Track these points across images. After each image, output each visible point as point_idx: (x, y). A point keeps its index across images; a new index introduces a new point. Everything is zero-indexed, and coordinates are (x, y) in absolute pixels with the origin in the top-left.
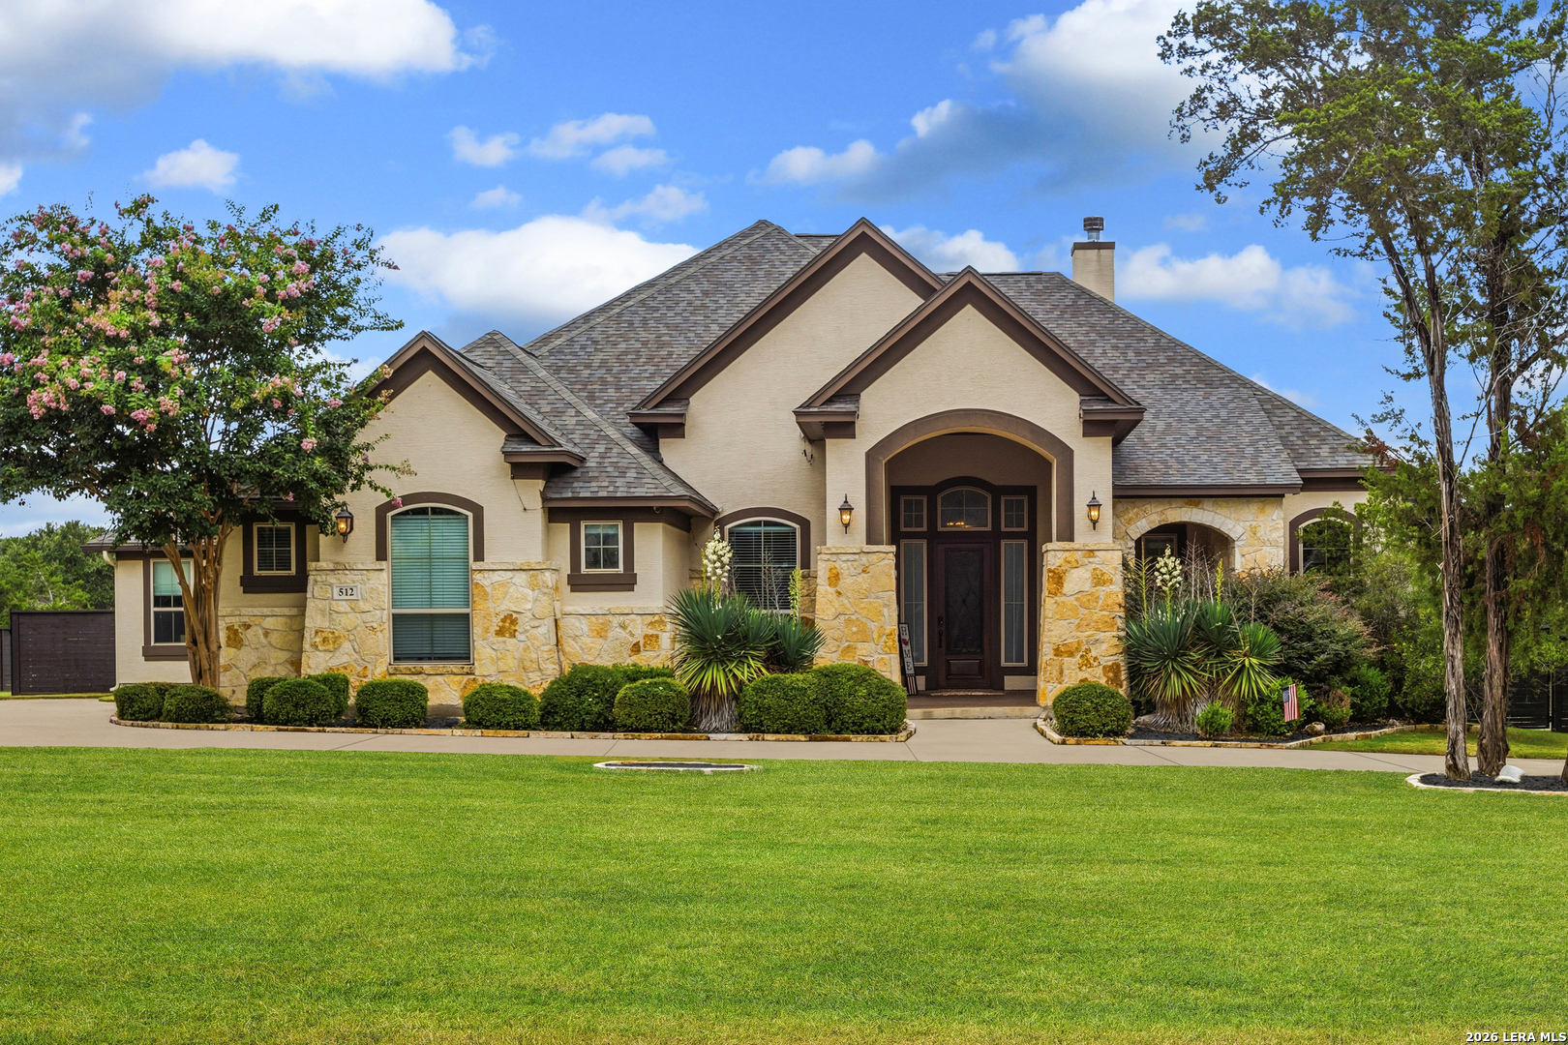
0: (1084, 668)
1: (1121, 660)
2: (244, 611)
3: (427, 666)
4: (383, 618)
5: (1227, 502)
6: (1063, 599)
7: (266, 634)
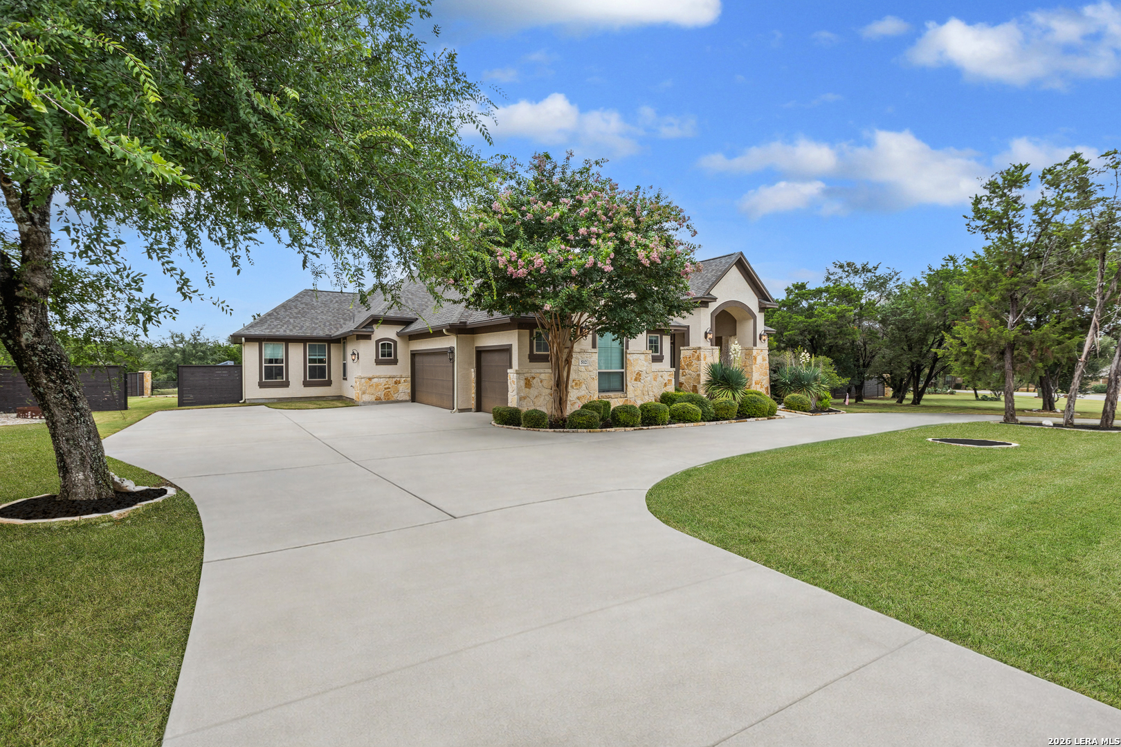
2: (533, 371)
3: (611, 394)
4: (595, 374)
7: (541, 382)
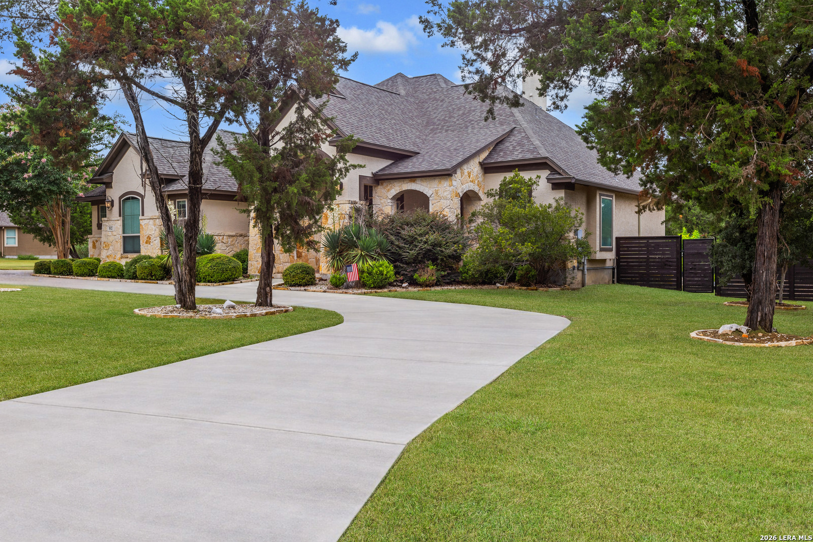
2: (96, 236)
4: (120, 238)
5: (426, 179)
6: (328, 226)
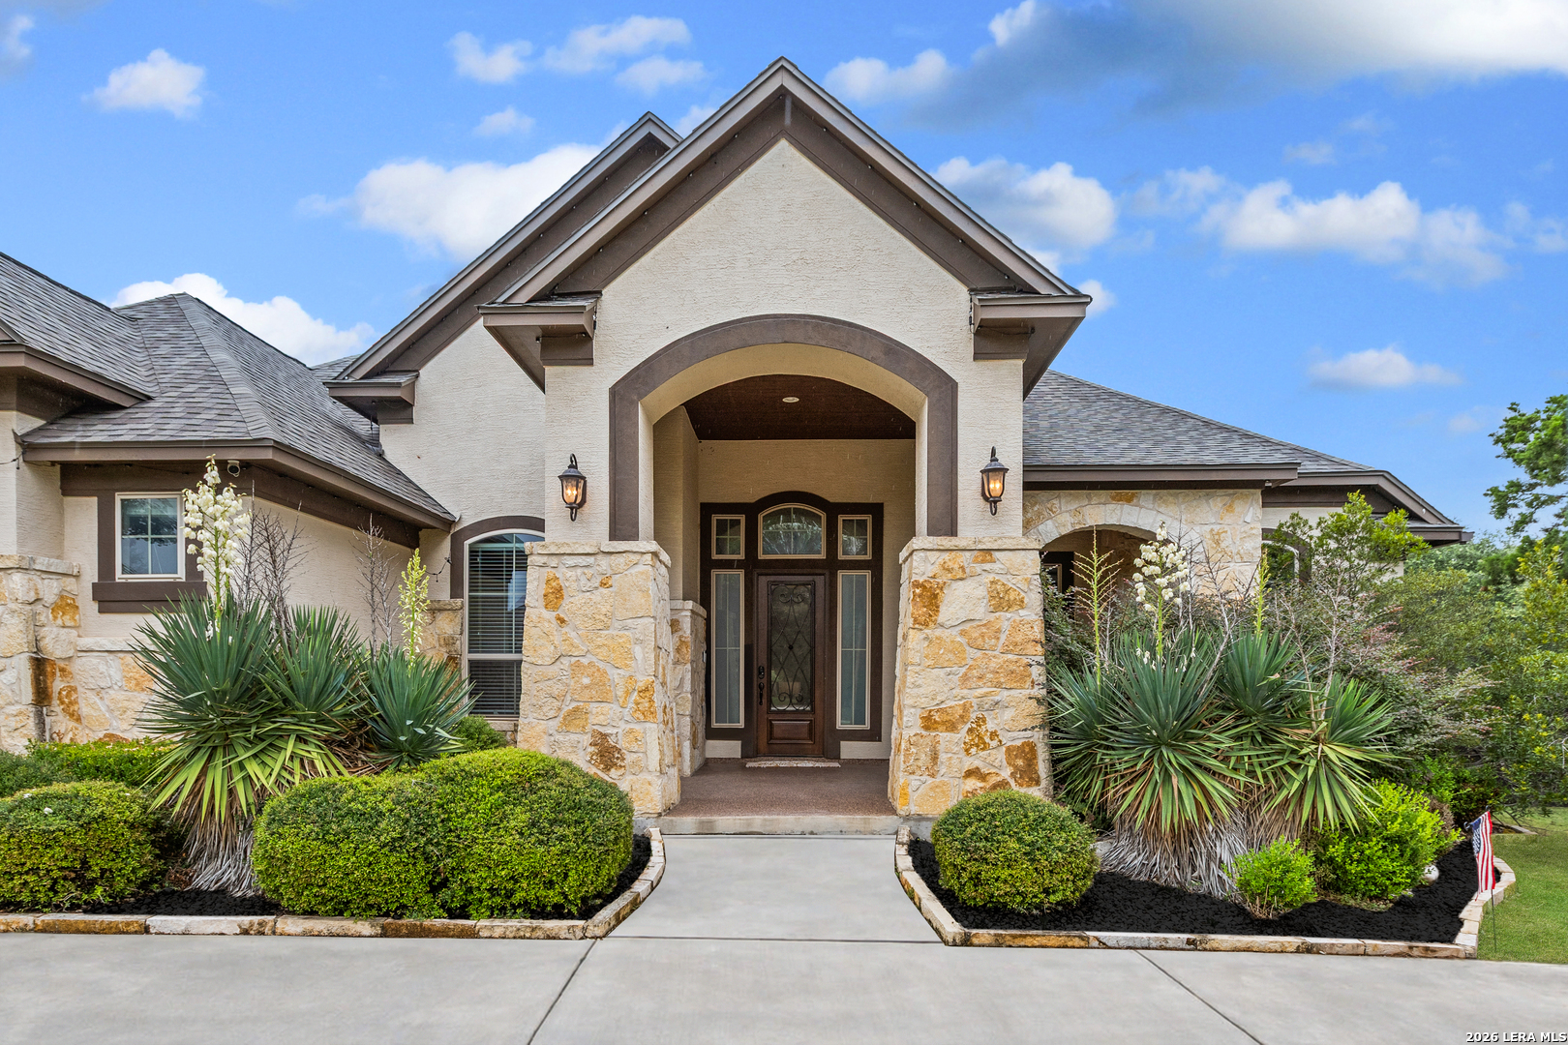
0: (973, 750)
1: (1039, 738)
6: (938, 632)
